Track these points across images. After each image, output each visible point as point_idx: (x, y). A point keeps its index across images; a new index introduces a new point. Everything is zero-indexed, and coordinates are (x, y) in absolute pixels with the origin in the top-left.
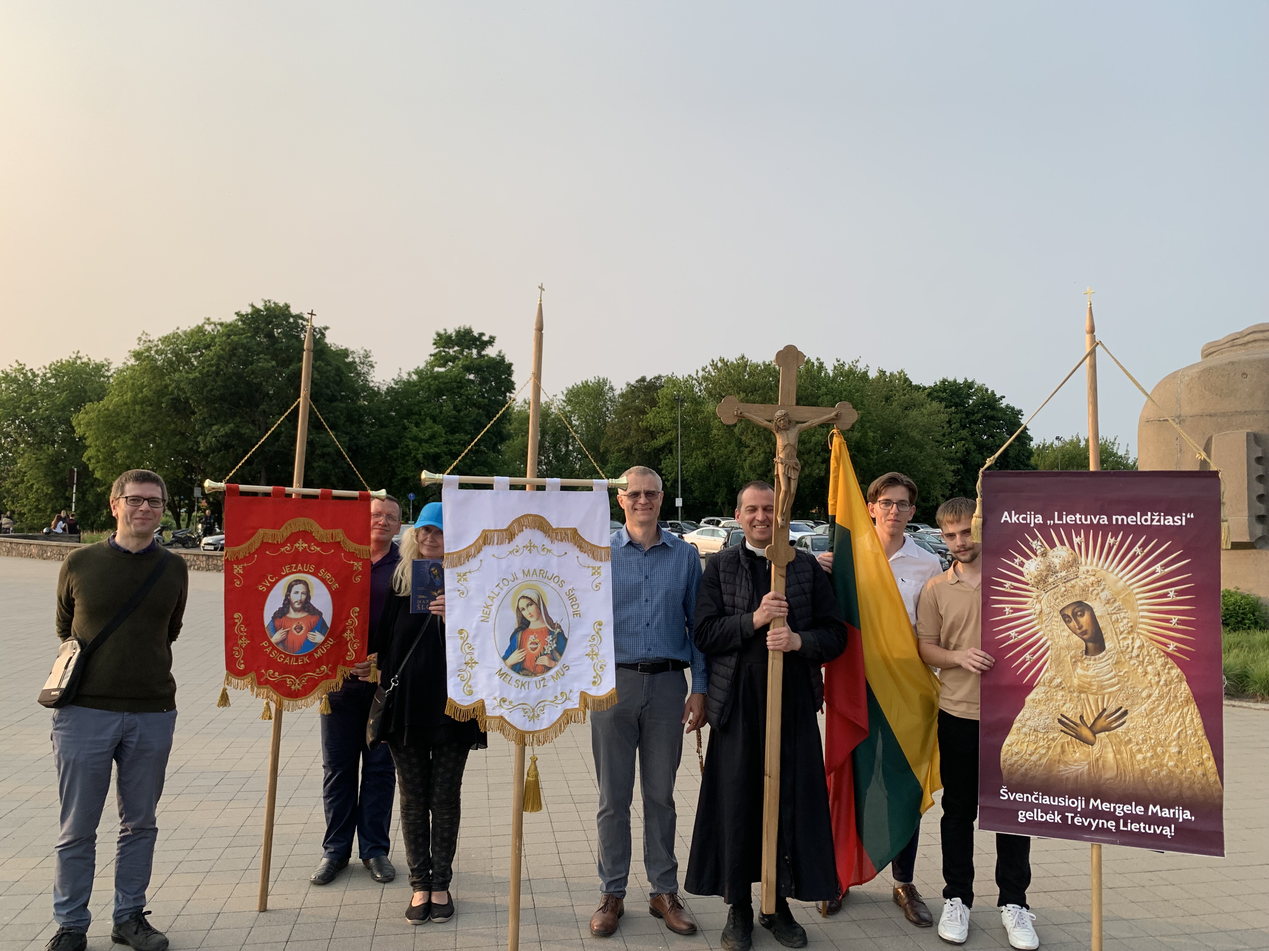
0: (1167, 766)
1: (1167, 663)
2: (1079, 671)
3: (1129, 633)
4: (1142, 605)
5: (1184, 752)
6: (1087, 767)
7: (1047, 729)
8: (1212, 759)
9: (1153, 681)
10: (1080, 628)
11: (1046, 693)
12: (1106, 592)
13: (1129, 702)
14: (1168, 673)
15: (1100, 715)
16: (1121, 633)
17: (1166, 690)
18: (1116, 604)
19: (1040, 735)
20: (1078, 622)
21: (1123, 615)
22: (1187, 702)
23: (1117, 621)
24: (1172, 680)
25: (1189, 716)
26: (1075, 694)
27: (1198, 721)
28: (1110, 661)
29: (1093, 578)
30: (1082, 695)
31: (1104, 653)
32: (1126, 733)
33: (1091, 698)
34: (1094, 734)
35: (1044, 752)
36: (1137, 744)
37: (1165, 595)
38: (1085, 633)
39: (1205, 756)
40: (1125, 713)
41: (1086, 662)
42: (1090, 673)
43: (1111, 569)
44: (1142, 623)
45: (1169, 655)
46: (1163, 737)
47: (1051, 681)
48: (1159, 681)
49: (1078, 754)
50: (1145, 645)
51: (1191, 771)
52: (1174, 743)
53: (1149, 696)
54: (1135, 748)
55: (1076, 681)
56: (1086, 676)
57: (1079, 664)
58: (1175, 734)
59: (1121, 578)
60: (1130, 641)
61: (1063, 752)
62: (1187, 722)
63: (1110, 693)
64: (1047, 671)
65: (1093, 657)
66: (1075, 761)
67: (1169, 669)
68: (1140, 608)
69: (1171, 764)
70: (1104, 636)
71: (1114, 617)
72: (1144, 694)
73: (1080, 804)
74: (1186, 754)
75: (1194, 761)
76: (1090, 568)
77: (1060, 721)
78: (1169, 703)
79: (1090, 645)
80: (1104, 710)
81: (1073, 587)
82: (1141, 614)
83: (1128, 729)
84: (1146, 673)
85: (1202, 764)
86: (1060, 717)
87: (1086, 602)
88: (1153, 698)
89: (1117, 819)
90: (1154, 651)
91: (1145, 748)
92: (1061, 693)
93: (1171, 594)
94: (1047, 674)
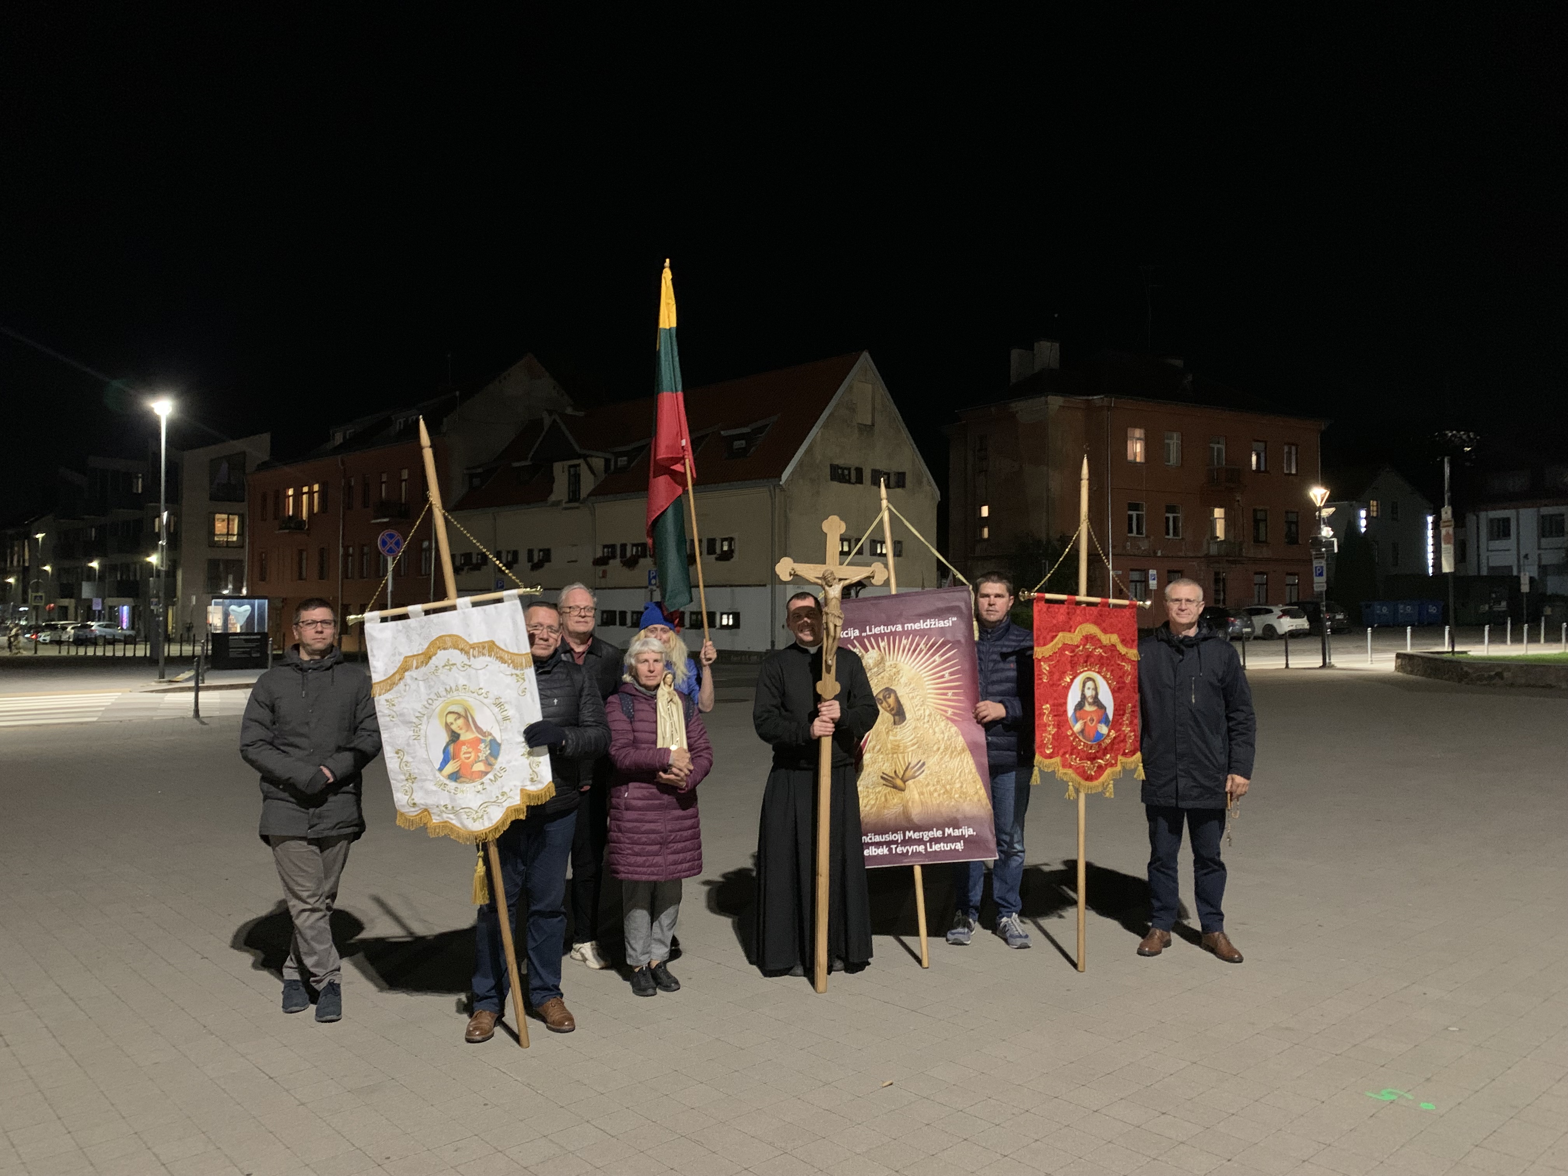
0: (954, 798)
1: (948, 724)
2: (891, 738)
3: (921, 706)
4: (928, 685)
5: (964, 786)
6: (902, 809)
7: (875, 785)
8: (983, 788)
9: (940, 738)
10: (889, 706)
11: (871, 758)
12: (903, 679)
13: (926, 755)
14: (949, 731)
15: (907, 768)
16: (916, 706)
17: (949, 743)
18: (912, 686)
19: (870, 791)
20: (887, 702)
21: (916, 693)
22: (963, 750)
23: (913, 698)
24: (952, 735)
25: (966, 760)
26: (890, 756)
27: (971, 761)
28: (910, 728)
29: (894, 670)
30: (895, 756)
31: (905, 722)
32: (925, 779)
33: (900, 756)
34: (904, 782)
35: (873, 802)
36: (934, 785)
37: (943, 677)
38: (892, 709)
39: (978, 787)
40: (924, 764)
41: (895, 730)
42: (898, 738)
43: (906, 662)
44: (929, 698)
45: (948, 718)
46: (949, 777)
47: (873, 749)
48: (944, 738)
49: (896, 800)
50: (933, 713)
51: (970, 799)
52: (957, 781)
53: (939, 749)
54: (932, 789)
55: (889, 746)
56: (896, 741)
57: (890, 733)
58: (958, 774)
59: (913, 667)
60: (922, 712)
61: (886, 800)
62: (965, 764)
63: (912, 750)
64: (870, 742)
65: (899, 726)
66: (894, 805)
67: (950, 728)
68: (928, 687)
69: (957, 796)
70: (905, 710)
71: (911, 695)
72: (935, 748)
73: (899, 837)
74: (966, 787)
75: (971, 791)
76: (892, 663)
77: (882, 777)
78: (952, 752)
79: (897, 718)
80: (909, 764)
81: (883, 678)
82: (929, 691)
83: (927, 775)
84: (935, 733)
85: (977, 793)
86: (881, 774)
87: (892, 687)
88: (941, 750)
89: (925, 843)
90: (939, 716)
91: (938, 787)
92: (881, 756)
93: (947, 675)
94: (870, 744)
